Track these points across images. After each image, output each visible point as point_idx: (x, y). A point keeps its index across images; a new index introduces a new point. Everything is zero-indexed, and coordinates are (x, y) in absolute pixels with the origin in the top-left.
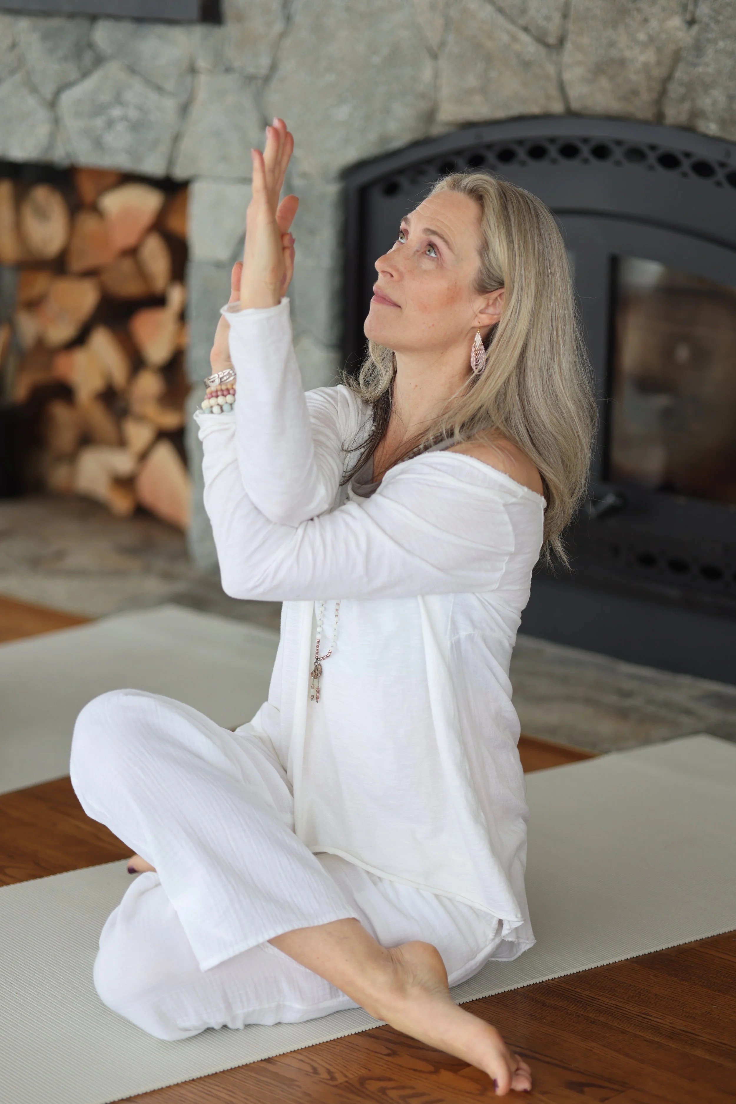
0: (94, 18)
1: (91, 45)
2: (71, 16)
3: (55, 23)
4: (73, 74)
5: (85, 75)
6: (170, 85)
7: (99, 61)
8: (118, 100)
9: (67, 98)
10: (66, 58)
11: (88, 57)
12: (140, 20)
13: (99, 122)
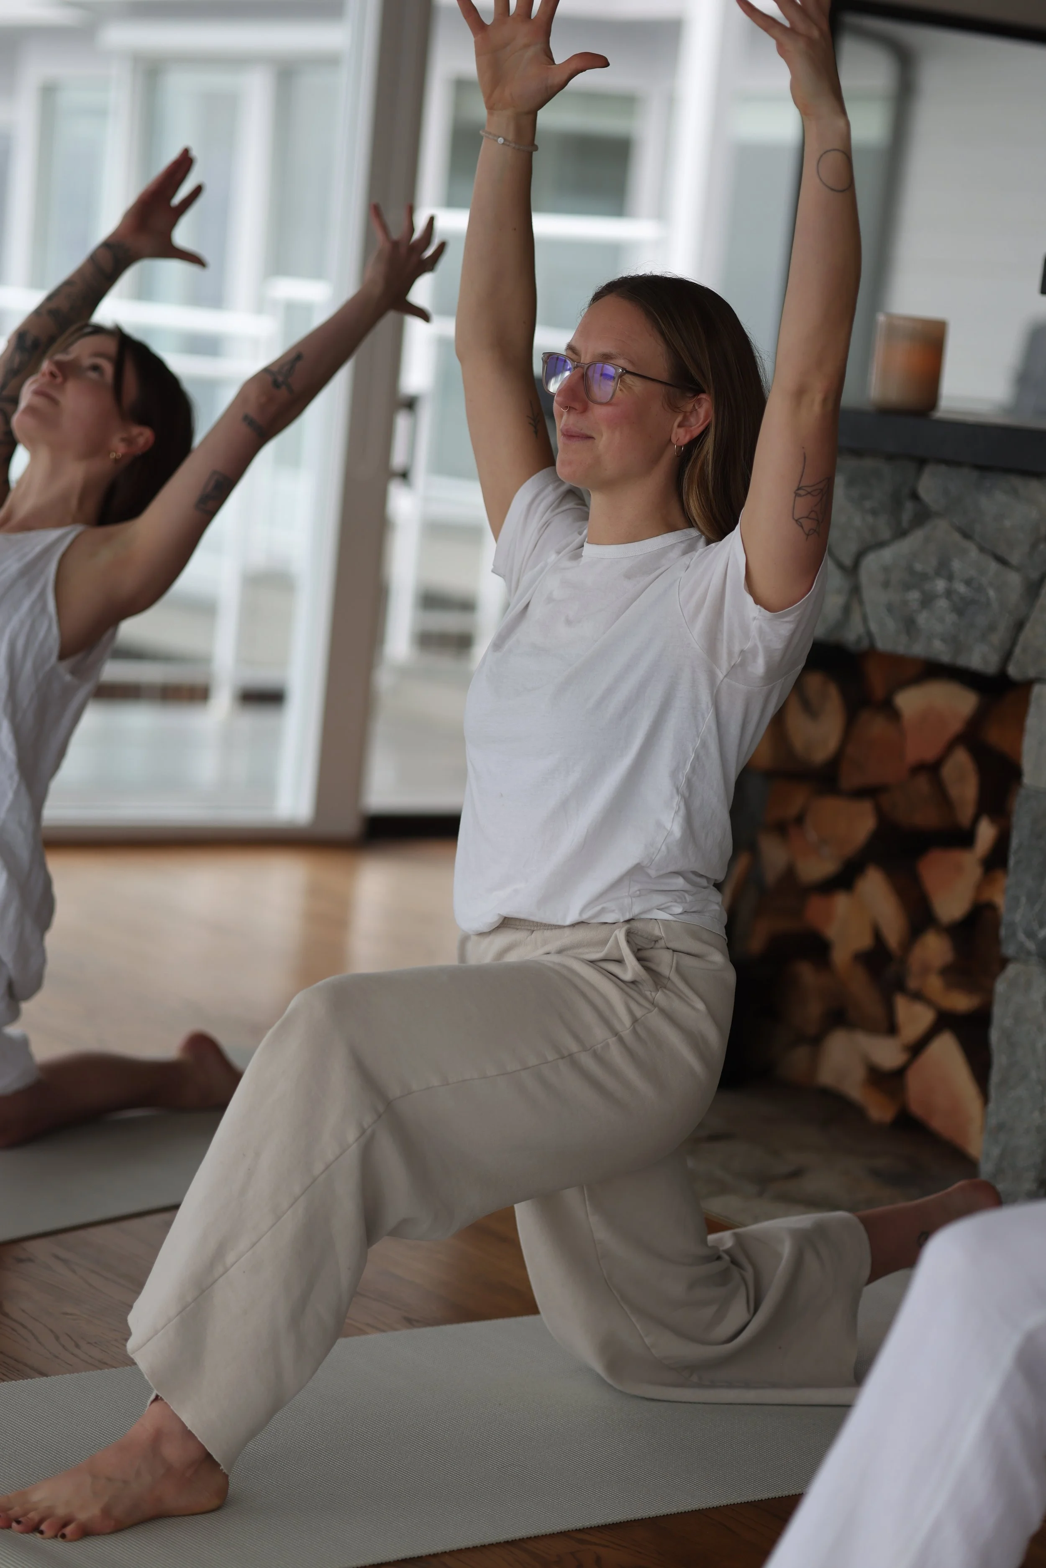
0: (922, 462)
1: (915, 496)
2: (890, 457)
3: (869, 463)
4: (885, 533)
5: (901, 533)
6: (1015, 558)
7: (923, 516)
8: (943, 569)
9: (872, 563)
10: (874, 512)
11: (909, 510)
12: (983, 468)
13: (914, 596)
